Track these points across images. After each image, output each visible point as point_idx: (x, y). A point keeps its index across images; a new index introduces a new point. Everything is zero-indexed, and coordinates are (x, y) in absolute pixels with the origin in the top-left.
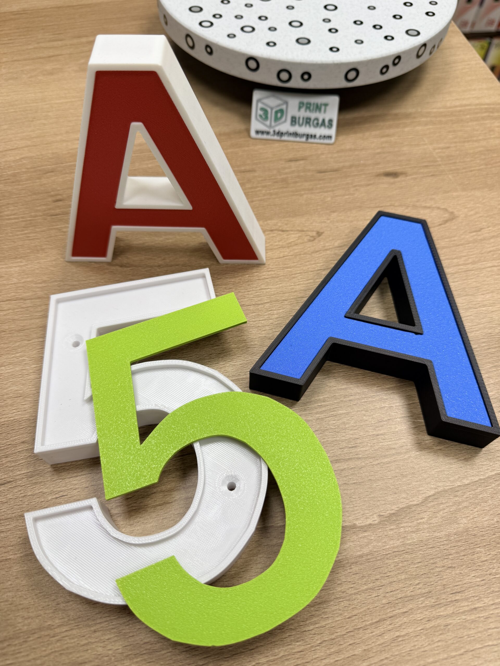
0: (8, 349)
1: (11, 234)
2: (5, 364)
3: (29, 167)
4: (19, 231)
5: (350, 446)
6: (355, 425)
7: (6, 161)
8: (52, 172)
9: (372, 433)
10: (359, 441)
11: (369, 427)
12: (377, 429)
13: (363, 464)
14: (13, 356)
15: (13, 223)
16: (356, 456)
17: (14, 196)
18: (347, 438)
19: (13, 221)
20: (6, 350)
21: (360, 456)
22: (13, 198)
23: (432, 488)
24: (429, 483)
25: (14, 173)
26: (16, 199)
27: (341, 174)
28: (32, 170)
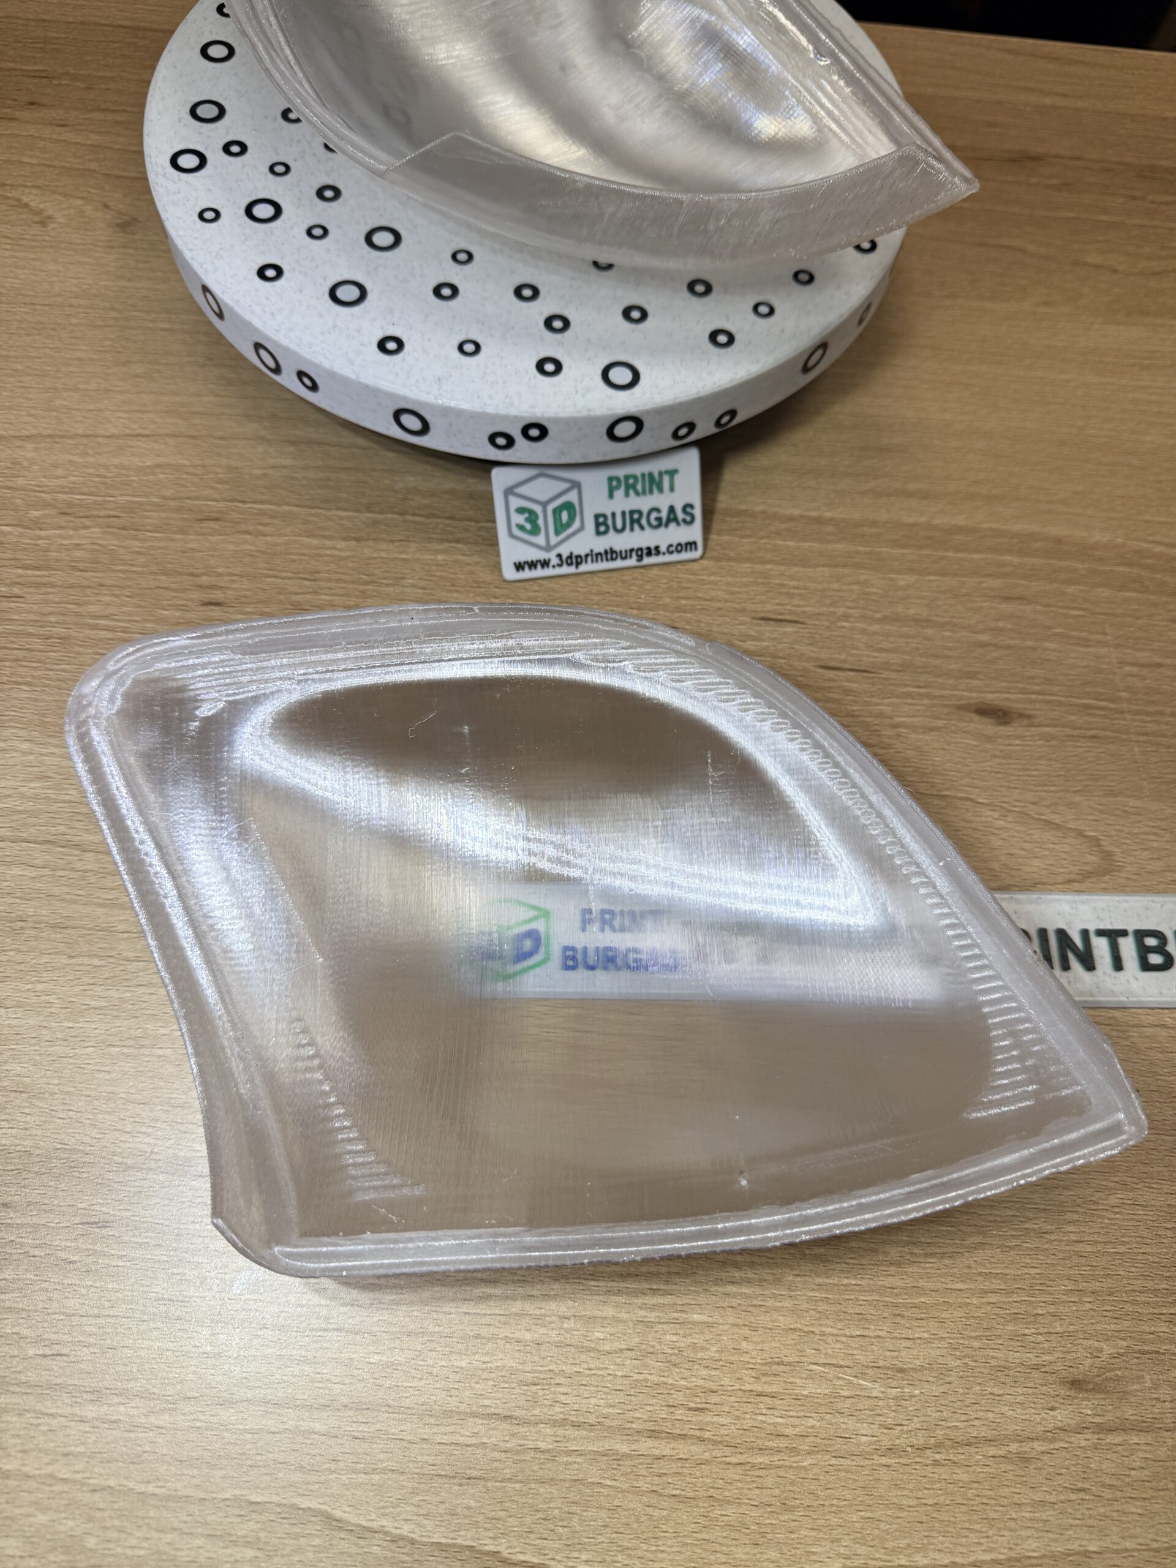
0: (22, 967)
2: (8, 1003)
3: (167, 493)
5: (692, 1405)
6: (717, 1356)
7: (122, 467)
8: (216, 519)
9: (748, 1387)
10: (714, 1399)
11: (747, 1369)
12: (763, 1379)
13: (707, 1456)
14: (29, 986)
15: (100, 640)
16: (698, 1433)
17: (120, 568)
18: (689, 1385)
19: (103, 634)
20: (18, 967)
21: (707, 1435)
22: (115, 571)
23: (839, 1555)
24: (839, 1540)
25: (133, 502)
26: (122, 575)
27: (873, 684)
28: (173, 504)
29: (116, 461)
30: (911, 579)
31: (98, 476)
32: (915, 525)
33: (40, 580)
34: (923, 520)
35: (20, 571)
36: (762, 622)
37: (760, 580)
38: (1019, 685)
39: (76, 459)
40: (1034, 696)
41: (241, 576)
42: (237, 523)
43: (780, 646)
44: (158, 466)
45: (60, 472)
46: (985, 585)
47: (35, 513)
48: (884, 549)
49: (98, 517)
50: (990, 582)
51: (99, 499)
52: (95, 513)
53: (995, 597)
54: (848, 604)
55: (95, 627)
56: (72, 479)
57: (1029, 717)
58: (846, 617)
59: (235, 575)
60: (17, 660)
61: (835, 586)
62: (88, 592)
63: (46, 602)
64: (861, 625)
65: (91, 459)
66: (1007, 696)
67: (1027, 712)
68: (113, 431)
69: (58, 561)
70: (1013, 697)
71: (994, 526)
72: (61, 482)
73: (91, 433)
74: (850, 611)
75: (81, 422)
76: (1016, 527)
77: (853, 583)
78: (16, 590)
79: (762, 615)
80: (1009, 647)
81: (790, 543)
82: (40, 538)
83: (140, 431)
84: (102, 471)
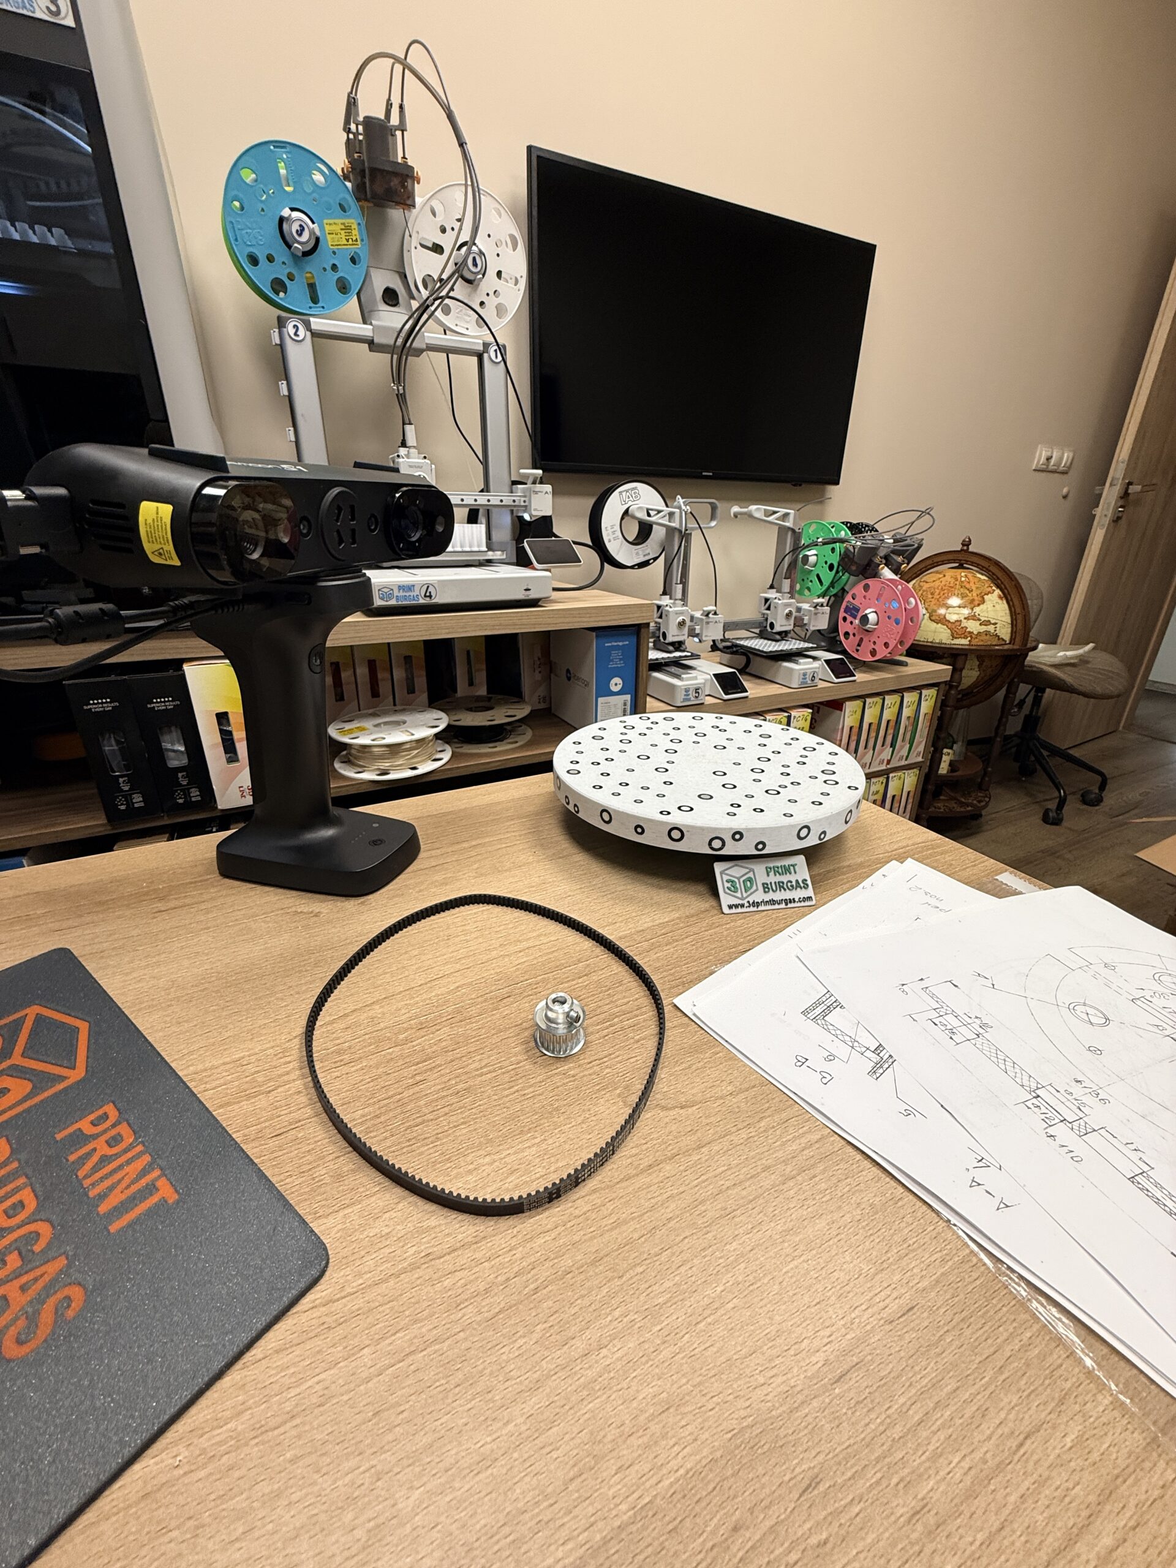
44: (458, 987)
49: (442, 1022)
51: (436, 1014)
52: (439, 1021)
55: (481, 1075)
56: (413, 1012)
63: (442, 1075)
65: (417, 999)
72: (407, 1015)
82: (414, 1046)
84: (428, 1002)
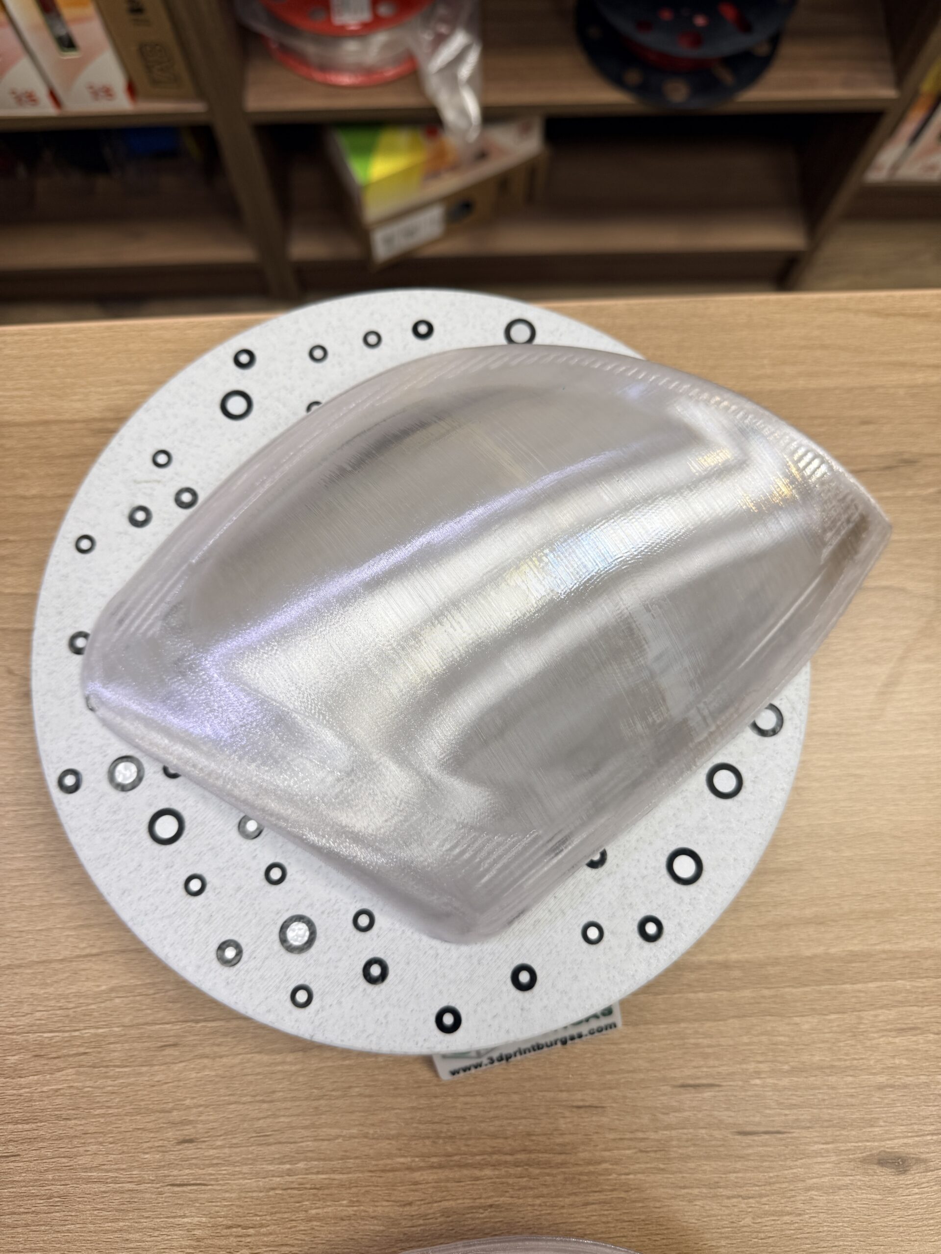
1: (91, 1227)
3: (127, 1020)
4: (106, 1220)
7: (78, 995)
8: (175, 1045)
15: (96, 1194)
17: (98, 1112)
19: (96, 1187)
22: (95, 1116)
25: (96, 1035)
26: (102, 1120)
27: (786, 1146)
28: (134, 1032)
29: (74, 989)
30: (814, 1020)
31: (61, 1008)
32: (815, 956)
33: (30, 1135)
34: (820, 950)
35: (10, 1126)
36: (681, 1090)
37: (676, 1042)
38: (916, 1127)
39: (36, 990)
40: (929, 1138)
41: (207, 1106)
42: (195, 1046)
43: (700, 1116)
44: (112, 990)
45: (26, 1008)
46: (881, 1018)
47: (12, 1059)
48: (787, 990)
49: (69, 1056)
50: (885, 1015)
51: (66, 1034)
52: (65, 1051)
53: (890, 1030)
54: (760, 1059)
56: (38, 1014)
57: (925, 1161)
58: (758, 1074)
59: (201, 1106)
60: (27, 1225)
61: (745, 1039)
62: (75, 1142)
63: (41, 1158)
64: (770, 1081)
65: (51, 990)
66: (905, 1141)
67: (923, 1156)
68: (66, 953)
69: (42, 1110)
70: (910, 1141)
71: (887, 947)
73: (44, 958)
74: (761, 1066)
75: (34, 946)
76: (907, 946)
77: (762, 1034)
78: (12, 1149)
79: (680, 1082)
80: (905, 1086)
81: (701, 995)
82: (22, 1086)
83: (88, 951)
84: (63, 1002)
